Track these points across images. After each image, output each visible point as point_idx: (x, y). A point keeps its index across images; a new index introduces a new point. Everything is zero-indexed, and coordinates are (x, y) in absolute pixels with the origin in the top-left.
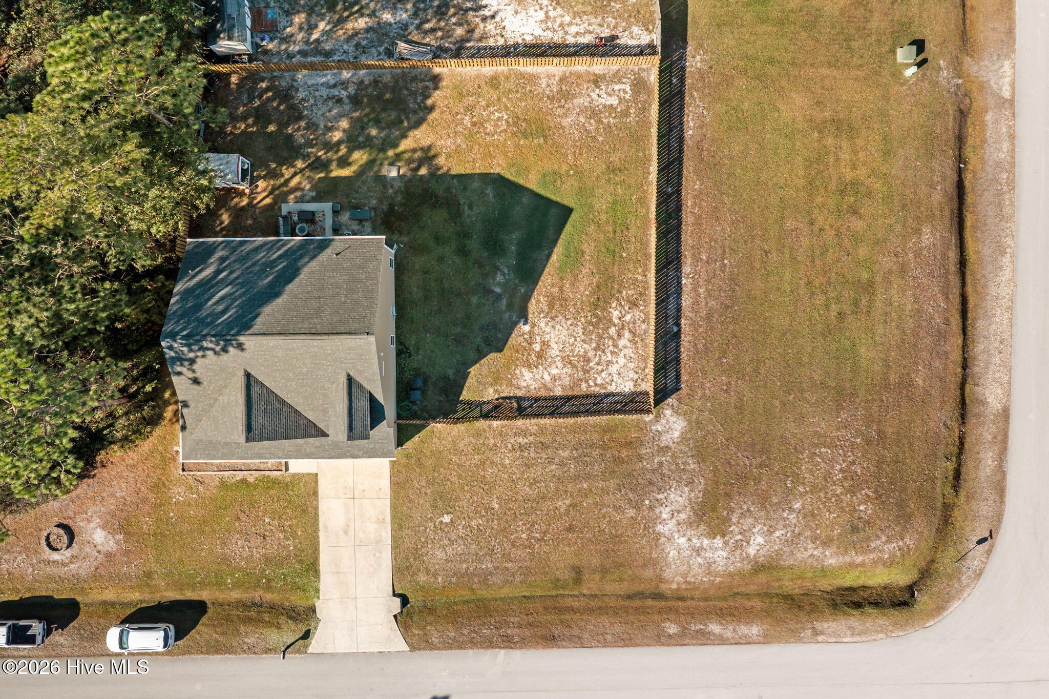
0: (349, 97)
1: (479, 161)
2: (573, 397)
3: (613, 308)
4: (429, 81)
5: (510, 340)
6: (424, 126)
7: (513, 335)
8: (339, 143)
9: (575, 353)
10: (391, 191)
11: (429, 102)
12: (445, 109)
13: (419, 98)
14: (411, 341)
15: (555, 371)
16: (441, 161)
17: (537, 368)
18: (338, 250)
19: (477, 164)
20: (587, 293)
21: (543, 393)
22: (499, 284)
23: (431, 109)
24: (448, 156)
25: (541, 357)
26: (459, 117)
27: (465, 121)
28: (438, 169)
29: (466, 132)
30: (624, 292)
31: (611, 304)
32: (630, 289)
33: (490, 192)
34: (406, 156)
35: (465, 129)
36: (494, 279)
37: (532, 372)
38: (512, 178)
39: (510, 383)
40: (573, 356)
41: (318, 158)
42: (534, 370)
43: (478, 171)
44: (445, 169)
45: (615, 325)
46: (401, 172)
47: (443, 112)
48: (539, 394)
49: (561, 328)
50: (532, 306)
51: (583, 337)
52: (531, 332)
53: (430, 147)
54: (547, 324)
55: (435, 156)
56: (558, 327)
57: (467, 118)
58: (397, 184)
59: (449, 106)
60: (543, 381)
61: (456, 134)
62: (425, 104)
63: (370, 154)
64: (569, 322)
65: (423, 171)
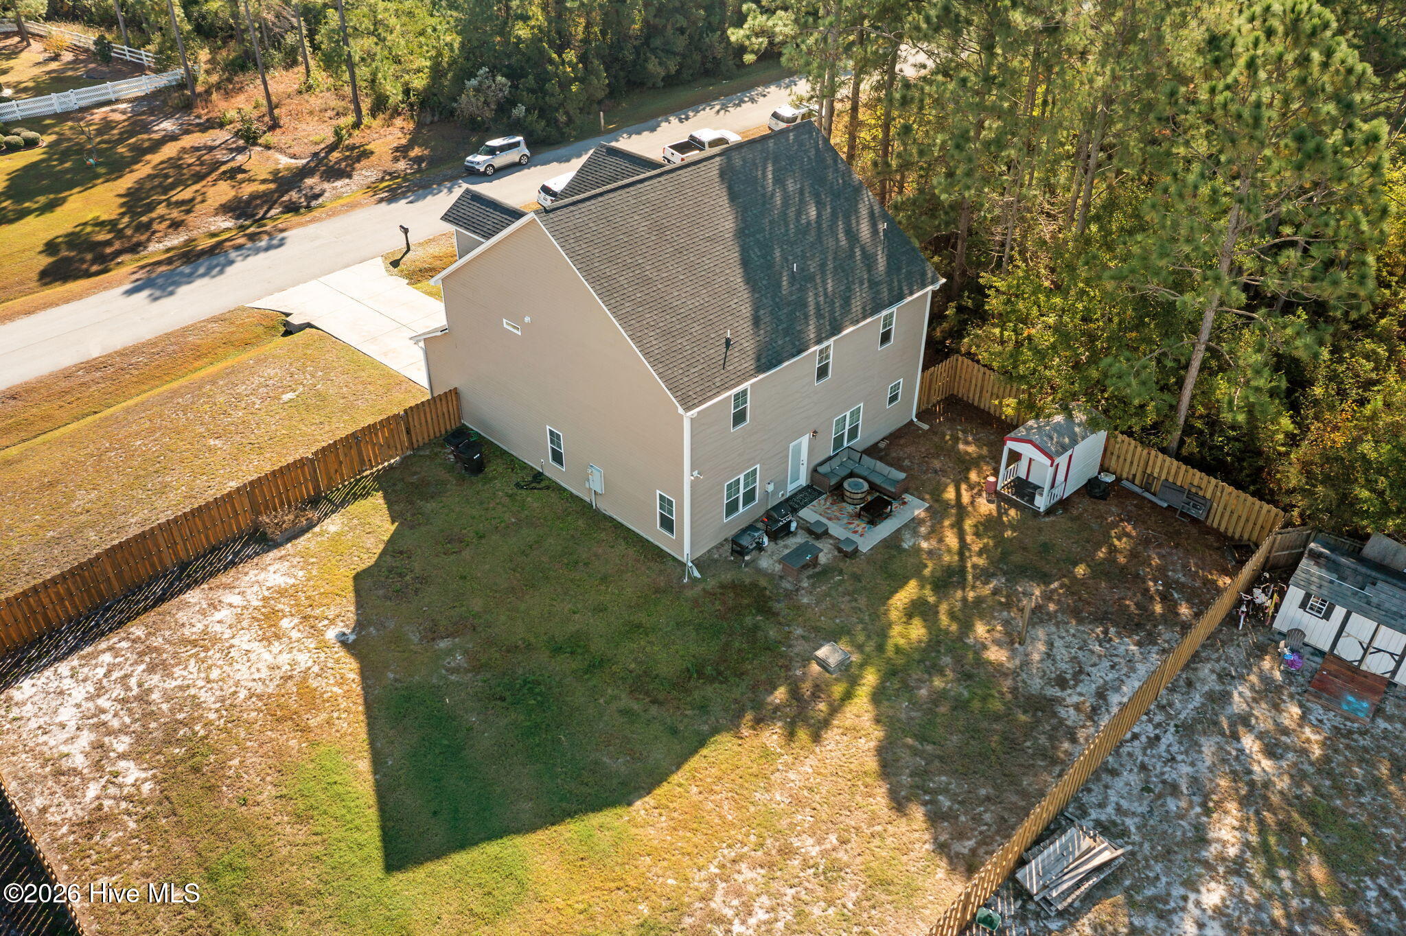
0: (1059, 701)
1: (696, 798)
2: (154, 606)
3: (146, 780)
4: (973, 851)
5: (353, 600)
6: (872, 764)
7: (352, 608)
8: (967, 626)
9: (192, 661)
10: (799, 631)
11: (918, 813)
12: (879, 828)
13: (948, 803)
14: (533, 500)
15: (223, 614)
16: (772, 737)
17: (264, 599)
18: (734, 352)
19: (695, 790)
20: (235, 762)
21: (223, 579)
22: (450, 652)
23: (899, 804)
24: (766, 754)
25: (267, 617)
26: (833, 839)
27: (810, 841)
28: (759, 722)
29: (784, 823)
30: (132, 825)
31: (158, 783)
32: (118, 842)
33: (619, 765)
34: (838, 690)
35: (792, 826)
36: (465, 652)
37: (269, 589)
38: (596, 819)
39: (305, 555)
40: (196, 655)
41: (962, 584)
42: (266, 593)
43: (676, 778)
44: (745, 732)
45: (122, 756)
46: (815, 668)
47: (873, 819)
48: (232, 572)
49: (256, 676)
50: (350, 668)
51: (192, 691)
52: (316, 633)
53: (816, 738)
54: (294, 663)
55: (791, 735)
56: (264, 674)
57: (814, 851)
58: (800, 647)
59: (877, 842)
60: (237, 591)
61: (797, 802)
62: (925, 804)
63: (898, 650)
64: (243, 694)
65: (780, 695)
